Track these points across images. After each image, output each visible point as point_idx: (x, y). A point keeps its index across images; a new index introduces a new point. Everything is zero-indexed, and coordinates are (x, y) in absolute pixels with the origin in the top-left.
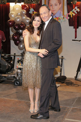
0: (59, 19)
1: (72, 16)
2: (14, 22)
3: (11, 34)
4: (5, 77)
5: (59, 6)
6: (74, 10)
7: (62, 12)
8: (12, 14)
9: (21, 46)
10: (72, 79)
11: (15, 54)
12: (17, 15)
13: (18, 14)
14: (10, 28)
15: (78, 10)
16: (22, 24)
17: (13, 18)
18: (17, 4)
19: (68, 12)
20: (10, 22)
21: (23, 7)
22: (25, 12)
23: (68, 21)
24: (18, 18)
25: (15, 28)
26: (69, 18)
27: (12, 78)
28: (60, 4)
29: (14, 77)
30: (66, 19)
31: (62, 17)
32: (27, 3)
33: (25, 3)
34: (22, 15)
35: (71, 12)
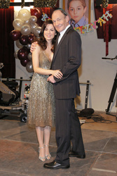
0: (84, 29)
1: (101, 25)
2: (20, 34)
3: (17, 49)
4: (8, 110)
5: (83, 11)
6: (104, 16)
7: (87, 19)
8: (17, 21)
9: (31, 67)
10: (102, 112)
11: (21, 78)
12: (24, 24)
13: (25, 21)
14: (15, 42)
15: (111, 16)
16: (31, 36)
17: (19, 27)
18: (25, 7)
19: (96, 19)
20: (15, 33)
21: (33, 12)
22: (35, 18)
23: (95, 31)
24: (26, 28)
25: (21, 42)
26: (97, 27)
27: (18, 112)
28: (84, 7)
29: (21, 110)
30: (93, 29)
31: (88, 25)
32: (39, 7)
33: (35, 7)
34: (31, 23)
35: (100, 19)
